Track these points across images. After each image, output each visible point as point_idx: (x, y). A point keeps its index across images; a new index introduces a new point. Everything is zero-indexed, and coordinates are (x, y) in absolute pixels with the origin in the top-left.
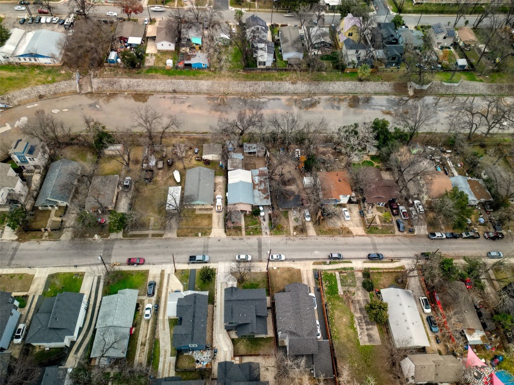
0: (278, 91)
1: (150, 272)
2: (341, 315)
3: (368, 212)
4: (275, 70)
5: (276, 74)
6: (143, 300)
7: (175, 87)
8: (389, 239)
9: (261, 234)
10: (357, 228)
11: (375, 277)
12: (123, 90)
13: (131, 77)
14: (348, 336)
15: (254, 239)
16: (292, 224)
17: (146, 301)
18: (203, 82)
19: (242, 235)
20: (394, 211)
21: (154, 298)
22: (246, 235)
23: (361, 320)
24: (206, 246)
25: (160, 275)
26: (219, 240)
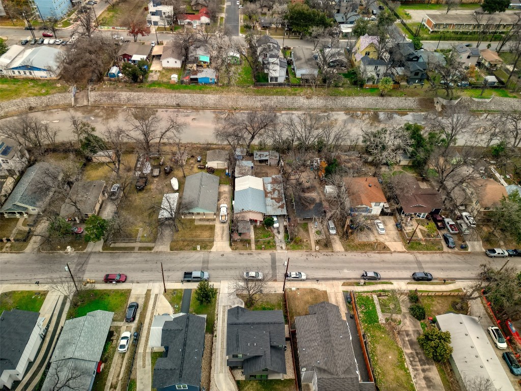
0: (291, 106)
1: (132, 292)
2: (385, 350)
3: (406, 225)
4: (288, 85)
5: (289, 89)
6: (120, 327)
7: (178, 101)
8: (437, 257)
9: (275, 249)
10: (394, 243)
11: (426, 301)
12: (122, 103)
13: (132, 90)
14: (397, 379)
15: (266, 255)
16: (313, 237)
17: (124, 328)
18: (210, 96)
19: (251, 250)
20: (439, 224)
21: (134, 325)
22: (256, 249)
23: (413, 357)
24: (205, 262)
25: (144, 296)
26: (223, 255)
